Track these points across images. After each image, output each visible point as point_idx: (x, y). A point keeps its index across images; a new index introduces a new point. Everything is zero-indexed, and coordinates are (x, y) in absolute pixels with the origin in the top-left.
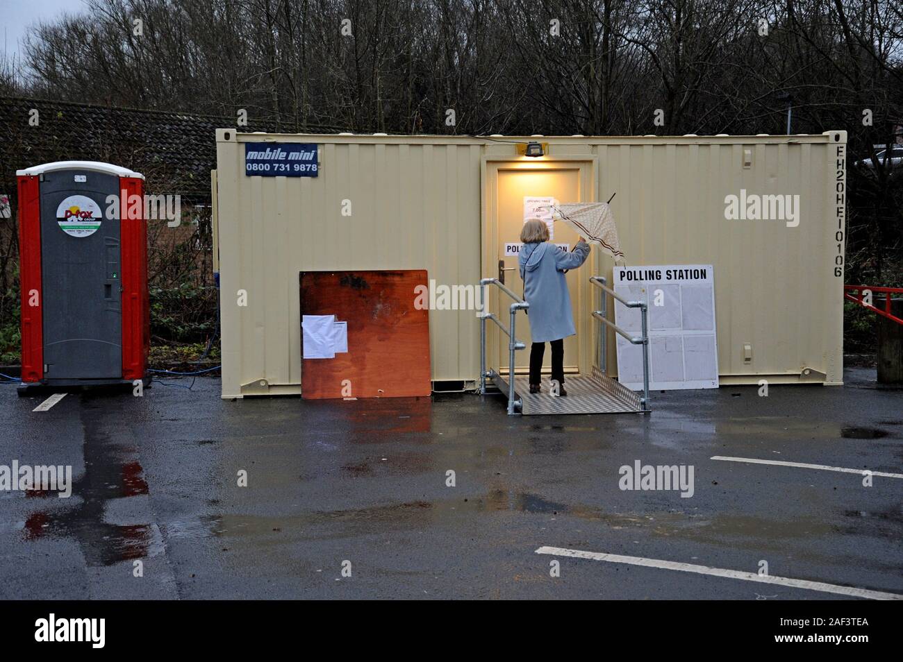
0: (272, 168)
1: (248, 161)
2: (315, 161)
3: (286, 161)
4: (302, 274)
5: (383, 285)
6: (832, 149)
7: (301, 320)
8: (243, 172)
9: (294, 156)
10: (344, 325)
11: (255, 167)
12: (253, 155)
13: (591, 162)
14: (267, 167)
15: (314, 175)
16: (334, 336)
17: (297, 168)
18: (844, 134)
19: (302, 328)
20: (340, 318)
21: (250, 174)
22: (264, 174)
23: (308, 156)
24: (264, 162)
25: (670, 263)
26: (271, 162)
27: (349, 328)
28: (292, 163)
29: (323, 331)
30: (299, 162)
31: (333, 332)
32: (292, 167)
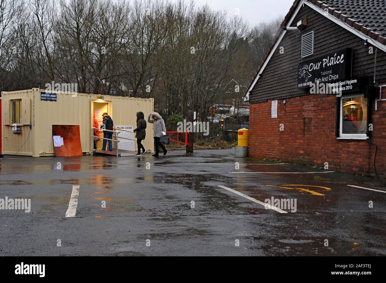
0: (47, 98)
1: (41, 97)
2: (56, 97)
3: (50, 97)
4: (53, 126)
5: (70, 129)
6: (152, 102)
7: (53, 137)
8: (40, 99)
9: (51, 96)
10: (62, 138)
11: (43, 98)
12: (43, 95)
13: (111, 101)
14: (45, 98)
15: (55, 101)
16: (60, 141)
17: (52, 99)
18: (153, 99)
19: (53, 139)
20: (61, 137)
21: (42, 100)
22: (45, 100)
23: (55, 96)
24: (45, 97)
25: (125, 125)
26: (47, 97)
27: (64, 139)
28: (51, 98)
29: (58, 140)
30: (53, 98)
31: (60, 140)
32: (51, 99)
